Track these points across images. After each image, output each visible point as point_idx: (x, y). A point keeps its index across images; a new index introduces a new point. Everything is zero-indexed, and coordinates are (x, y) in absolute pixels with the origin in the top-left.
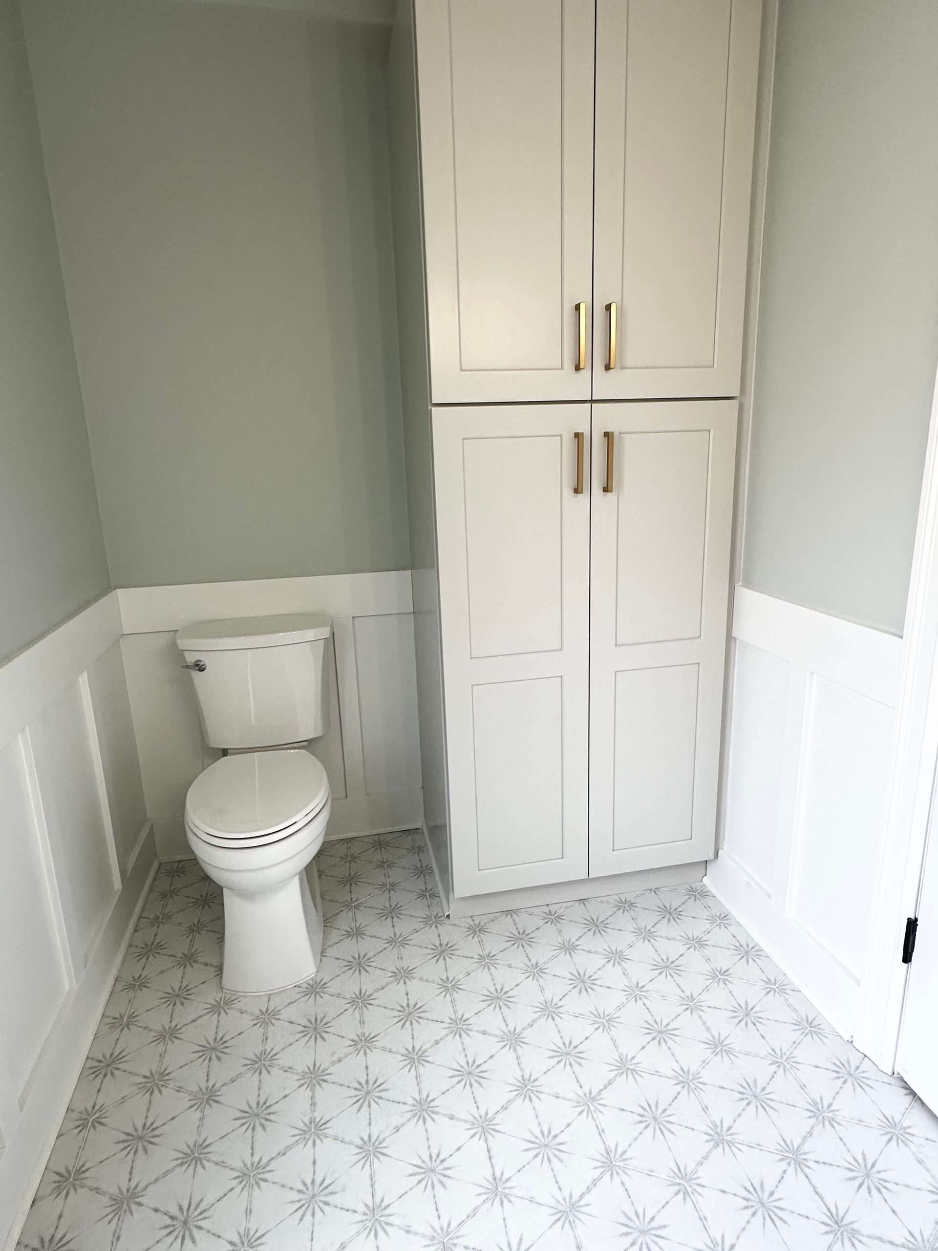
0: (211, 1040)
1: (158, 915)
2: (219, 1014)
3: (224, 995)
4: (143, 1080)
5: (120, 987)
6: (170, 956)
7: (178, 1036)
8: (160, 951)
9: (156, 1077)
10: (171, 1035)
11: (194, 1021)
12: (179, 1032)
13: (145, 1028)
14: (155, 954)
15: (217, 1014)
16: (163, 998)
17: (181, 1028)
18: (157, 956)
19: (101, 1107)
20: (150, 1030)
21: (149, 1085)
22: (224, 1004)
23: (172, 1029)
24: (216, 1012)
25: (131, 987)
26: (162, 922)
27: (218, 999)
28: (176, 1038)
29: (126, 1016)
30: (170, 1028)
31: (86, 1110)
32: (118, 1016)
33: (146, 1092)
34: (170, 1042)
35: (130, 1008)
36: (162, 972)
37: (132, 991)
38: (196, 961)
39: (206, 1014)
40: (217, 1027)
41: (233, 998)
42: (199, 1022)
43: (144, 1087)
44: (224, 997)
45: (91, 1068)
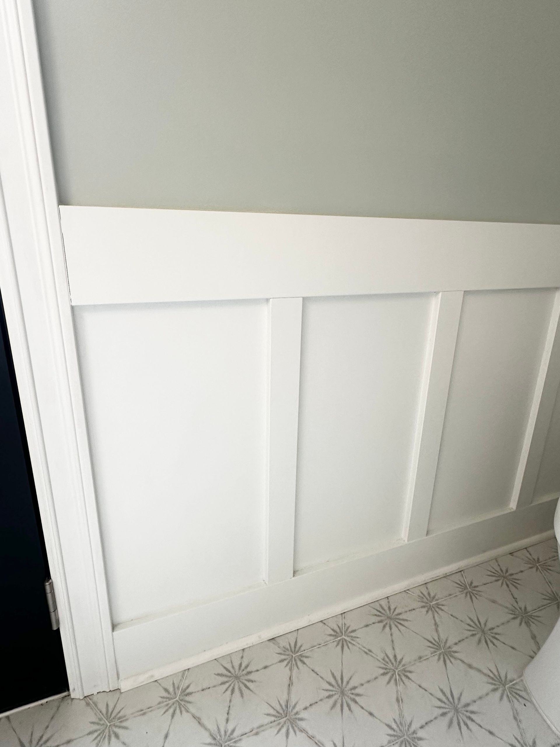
0: (464, 701)
1: (541, 559)
2: (495, 690)
3: (518, 680)
4: (391, 657)
5: (457, 578)
6: (514, 598)
7: (448, 662)
8: (510, 586)
9: (400, 668)
10: (444, 654)
11: (470, 666)
12: (452, 660)
13: (436, 624)
14: (504, 583)
15: (493, 687)
16: (472, 620)
17: (455, 658)
18: (505, 586)
19: (355, 637)
20: (437, 631)
21: (390, 666)
22: (510, 688)
23: (450, 649)
24: (495, 684)
25: (463, 587)
26: (537, 569)
27: (509, 677)
28: (445, 661)
29: (437, 602)
30: (449, 647)
31: (348, 628)
32: (432, 595)
33: (383, 668)
34: (436, 657)
35: (446, 600)
36: (494, 602)
37: (460, 590)
38: (528, 624)
39: (485, 675)
40: (480, 698)
41: (521, 693)
42: (472, 672)
43: (387, 663)
44: (516, 683)
45: (381, 606)
